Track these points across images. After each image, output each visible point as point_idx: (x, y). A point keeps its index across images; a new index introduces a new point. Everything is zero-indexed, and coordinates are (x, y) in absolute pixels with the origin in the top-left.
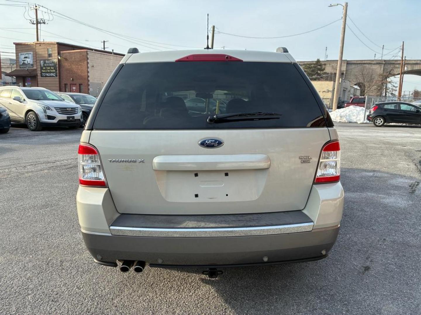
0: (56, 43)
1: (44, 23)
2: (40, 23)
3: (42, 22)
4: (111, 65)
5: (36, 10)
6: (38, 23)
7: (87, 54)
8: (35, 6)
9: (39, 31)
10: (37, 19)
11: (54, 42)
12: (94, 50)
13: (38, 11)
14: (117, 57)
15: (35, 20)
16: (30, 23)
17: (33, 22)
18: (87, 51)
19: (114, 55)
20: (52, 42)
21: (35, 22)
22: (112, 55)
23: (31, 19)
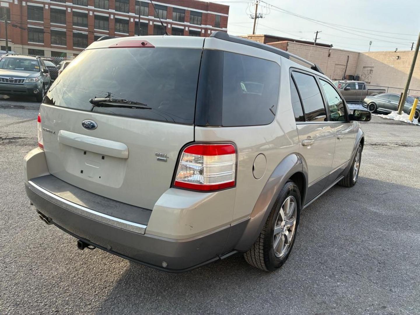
0: (263, 36)
1: (261, 17)
2: (258, 17)
3: (260, 16)
4: (310, 55)
5: (257, 5)
6: (256, 17)
7: (288, 45)
8: (256, 2)
9: (256, 24)
10: (256, 14)
11: (262, 35)
12: (295, 41)
13: (258, 5)
14: (317, 48)
15: (254, 15)
16: (250, 18)
17: (252, 17)
18: (288, 43)
19: (316, 46)
20: (260, 35)
21: (254, 17)
22: (314, 46)
23: (251, 14)
